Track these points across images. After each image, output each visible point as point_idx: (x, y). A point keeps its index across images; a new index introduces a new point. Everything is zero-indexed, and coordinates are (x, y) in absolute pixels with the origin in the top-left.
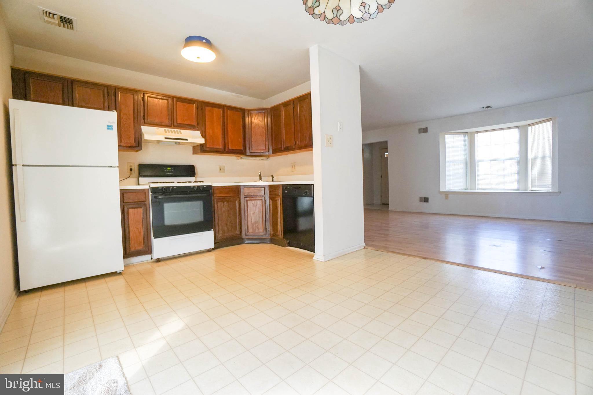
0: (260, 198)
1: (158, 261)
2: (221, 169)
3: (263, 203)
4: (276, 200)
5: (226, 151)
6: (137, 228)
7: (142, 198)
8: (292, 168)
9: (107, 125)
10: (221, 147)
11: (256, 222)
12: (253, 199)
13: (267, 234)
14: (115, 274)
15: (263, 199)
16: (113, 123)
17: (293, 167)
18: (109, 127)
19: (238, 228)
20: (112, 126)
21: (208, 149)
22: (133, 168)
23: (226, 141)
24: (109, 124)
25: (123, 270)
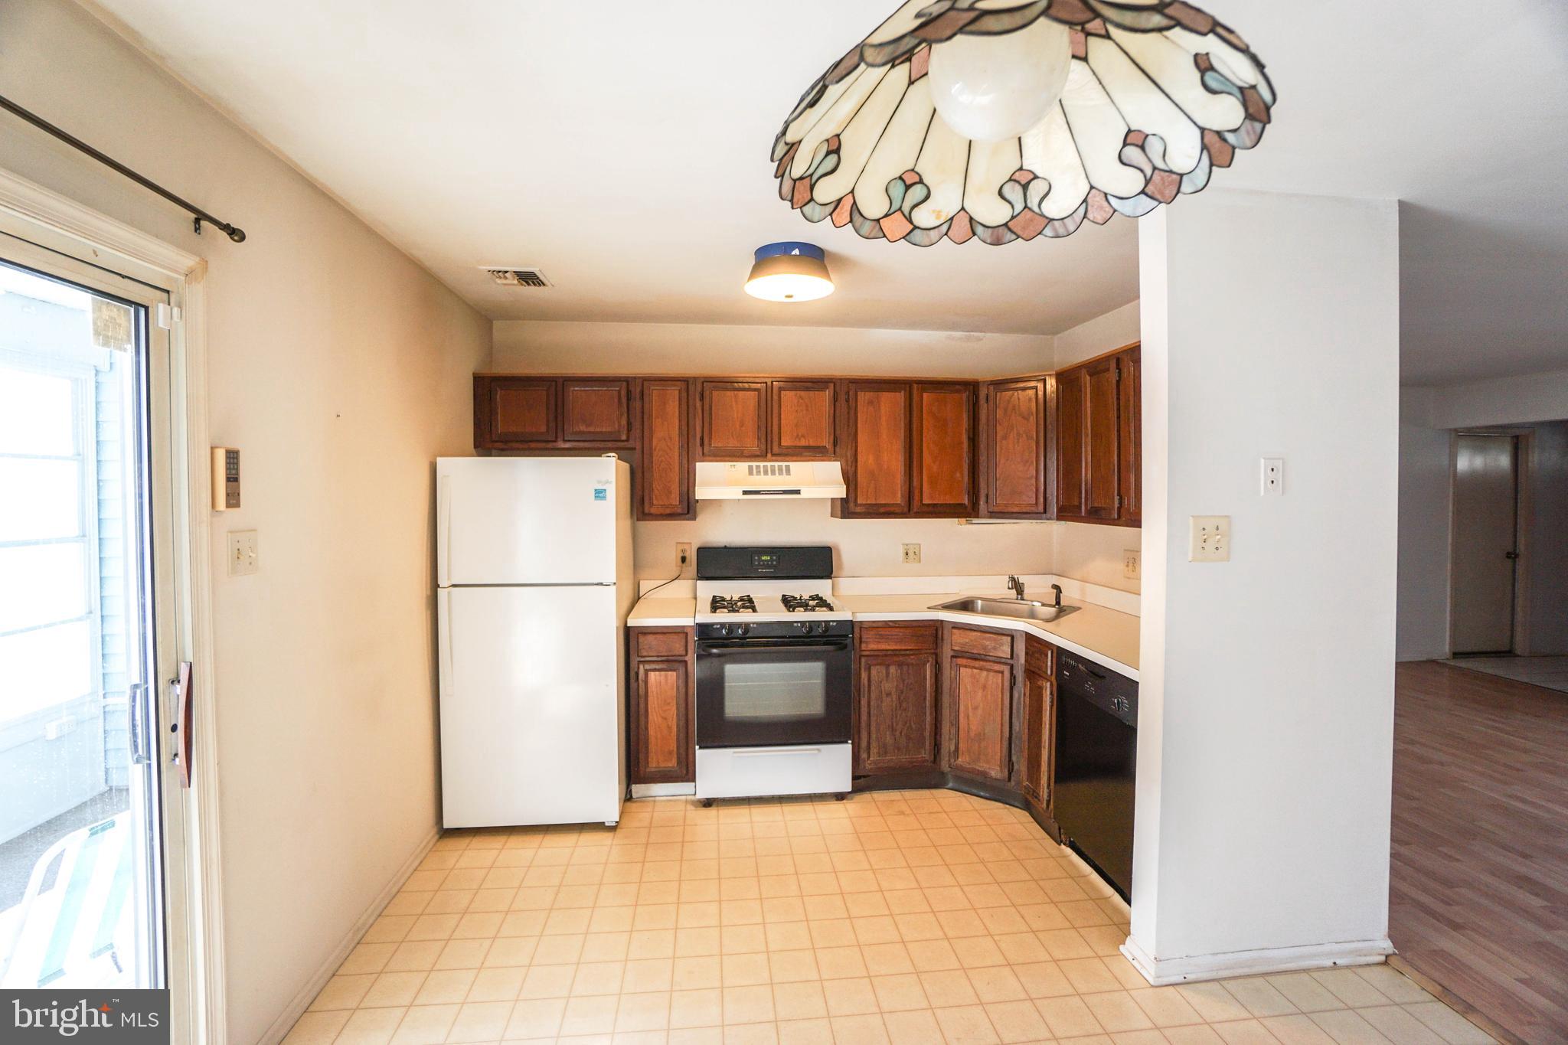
0: (997, 667)
1: (708, 803)
2: (910, 554)
3: (1007, 684)
4: (1041, 688)
5: (915, 510)
6: (665, 719)
7: (678, 648)
8: (1128, 566)
9: (596, 490)
10: (899, 499)
11: (981, 737)
12: (977, 664)
13: (1013, 778)
14: (599, 827)
15: (1006, 670)
16: (607, 482)
17: (1131, 565)
18: (600, 494)
19: (927, 743)
20: (605, 490)
21: (858, 510)
22: (687, 554)
23: (915, 483)
24: (600, 487)
25: (616, 822)
